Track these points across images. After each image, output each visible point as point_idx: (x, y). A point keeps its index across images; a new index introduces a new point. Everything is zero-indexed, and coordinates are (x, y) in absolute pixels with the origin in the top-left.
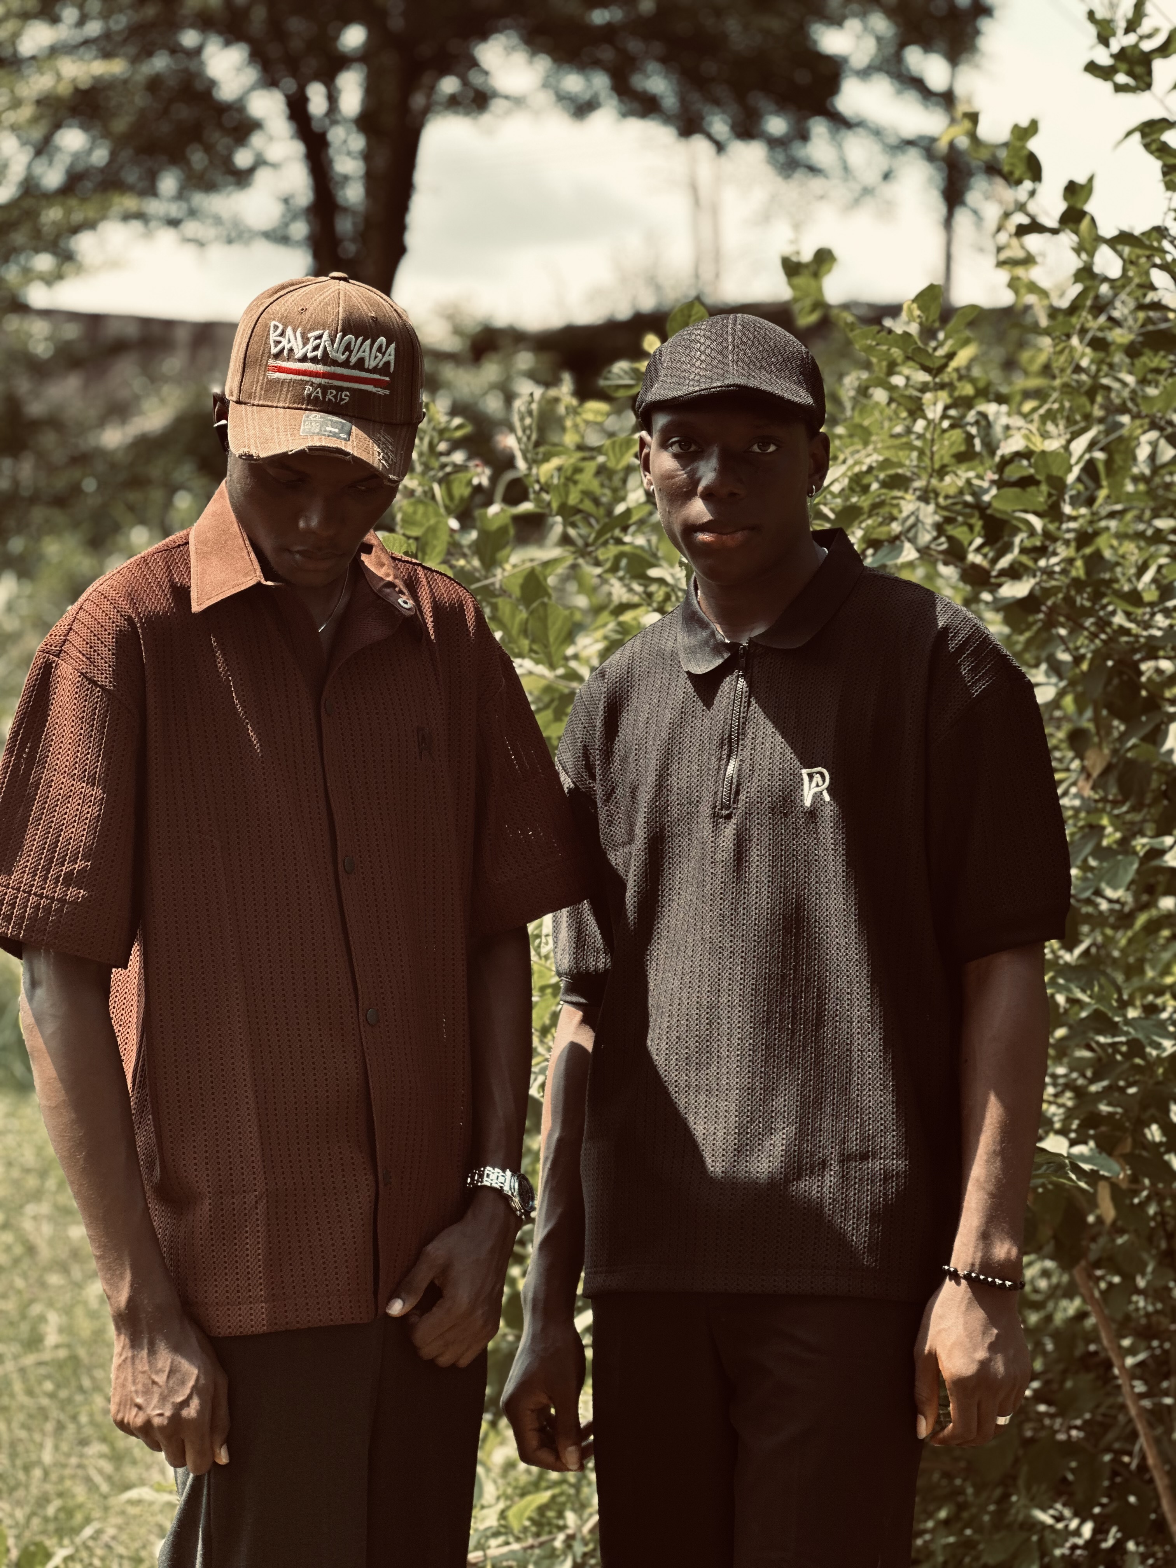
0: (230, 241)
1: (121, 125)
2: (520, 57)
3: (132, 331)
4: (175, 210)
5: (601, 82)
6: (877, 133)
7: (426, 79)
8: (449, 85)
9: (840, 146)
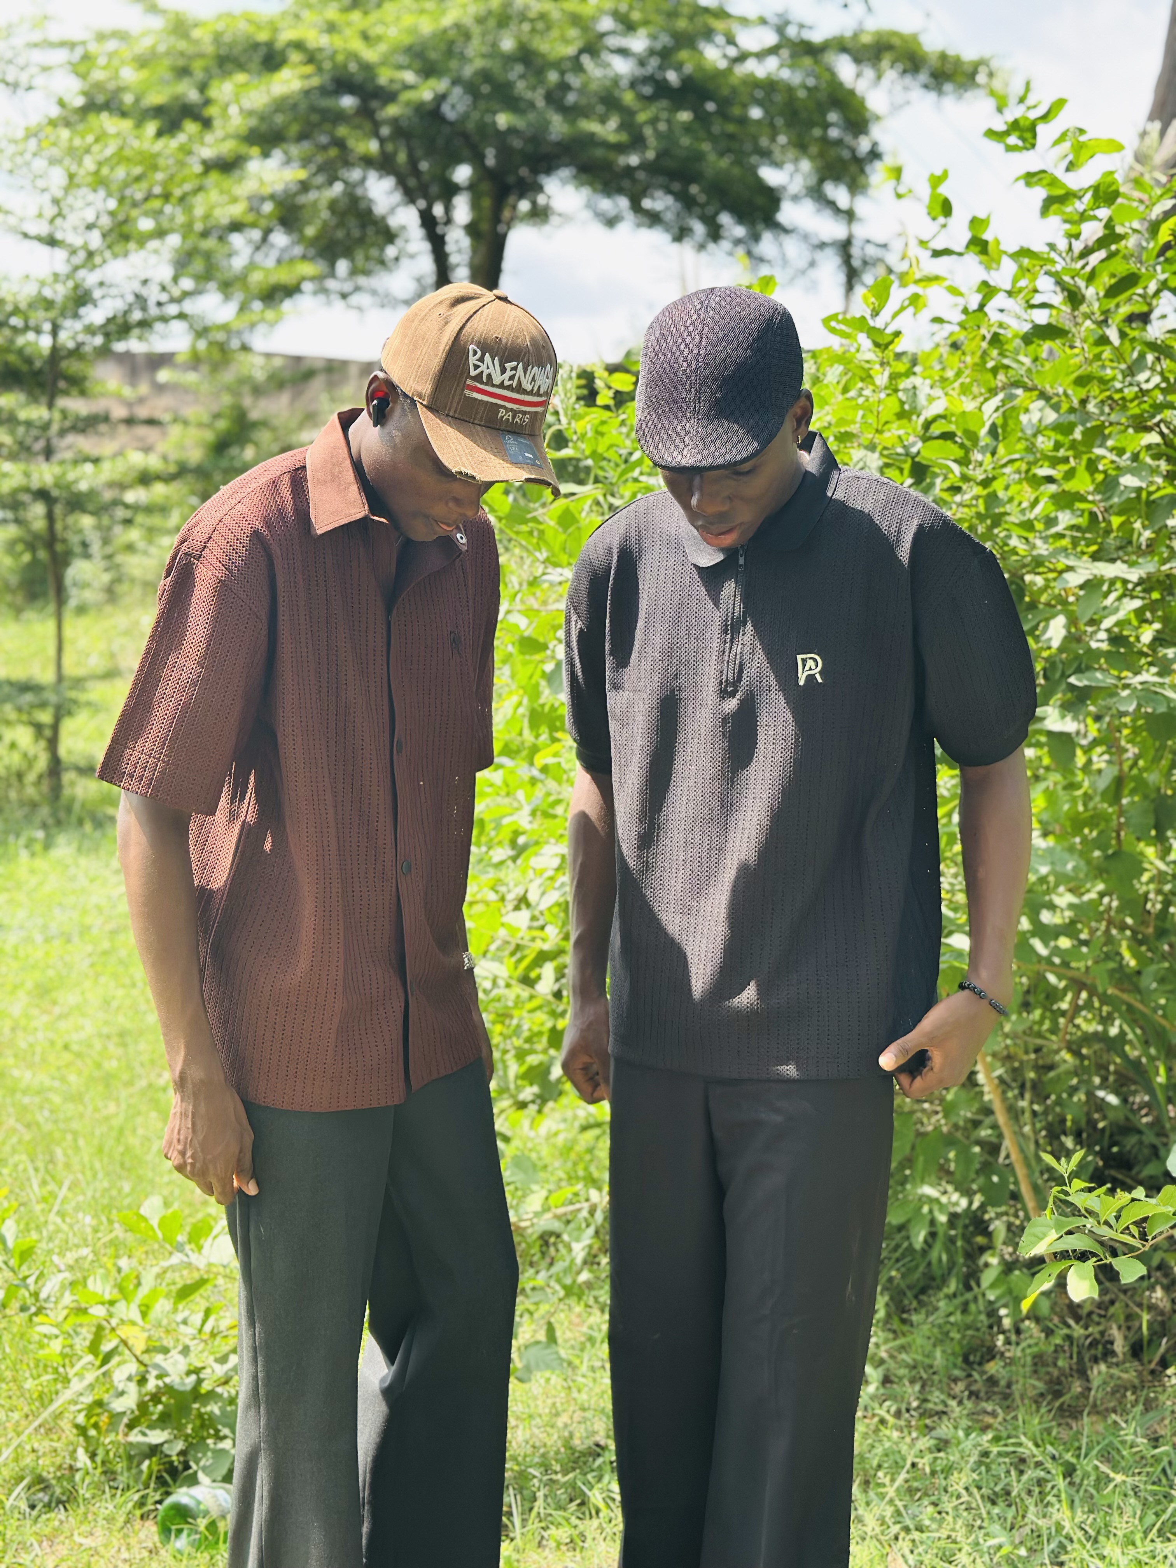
0: (383, 306)
1: (310, 231)
2: (570, 189)
3: (320, 365)
4: (347, 287)
5: (623, 202)
6: (806, 237)
7: (511, 199)
8: (524, 206)
9: (781, 245)
